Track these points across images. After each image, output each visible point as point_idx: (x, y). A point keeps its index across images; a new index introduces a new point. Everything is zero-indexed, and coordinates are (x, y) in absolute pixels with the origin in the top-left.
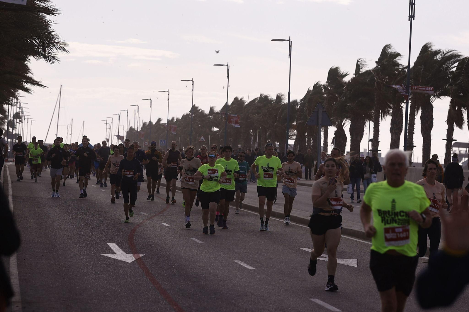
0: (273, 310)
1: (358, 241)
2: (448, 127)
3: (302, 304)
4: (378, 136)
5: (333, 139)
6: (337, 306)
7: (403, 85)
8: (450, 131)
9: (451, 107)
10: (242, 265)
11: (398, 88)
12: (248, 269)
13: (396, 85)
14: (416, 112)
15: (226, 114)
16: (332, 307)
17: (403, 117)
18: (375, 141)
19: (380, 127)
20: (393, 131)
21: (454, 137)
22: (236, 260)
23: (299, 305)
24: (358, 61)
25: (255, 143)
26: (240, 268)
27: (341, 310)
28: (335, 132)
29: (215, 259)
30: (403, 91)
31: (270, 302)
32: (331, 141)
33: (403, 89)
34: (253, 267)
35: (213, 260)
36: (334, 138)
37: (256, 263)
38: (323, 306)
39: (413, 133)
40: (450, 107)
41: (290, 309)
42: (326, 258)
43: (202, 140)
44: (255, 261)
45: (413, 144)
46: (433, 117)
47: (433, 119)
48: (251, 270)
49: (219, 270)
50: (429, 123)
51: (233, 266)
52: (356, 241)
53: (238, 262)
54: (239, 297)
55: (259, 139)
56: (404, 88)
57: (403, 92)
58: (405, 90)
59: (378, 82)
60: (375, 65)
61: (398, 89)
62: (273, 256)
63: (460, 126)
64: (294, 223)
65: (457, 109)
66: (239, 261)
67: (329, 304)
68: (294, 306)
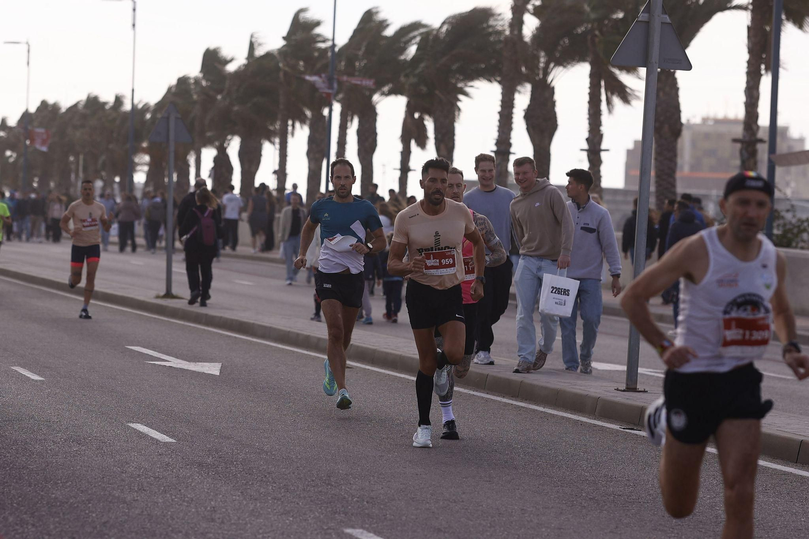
3: (112, 431)
5: (211, 172)
6: (171, 433)
8: (406, 155)
9: (407, 114)
10: (24, 374)
12: (33, 380)
14: (349, 123)
16: (162, 435)
18: (281, 172)
20: (312, 156)
22: (15, 366)
26: (19, 379)
30: (322, 86)
33: (324, 82)
34: (42, 376)
36: (212, 169)
37: (48, 371)
38: (147, 435)
44: (47, 368)
48: (36, 381)
50: (370, 140)
51: (8, 375)
53: (17, 369)
55: (84, 171)
56: (326, 80)
57: (323, 88)
58: (326, 83)
61: (315, 83)
63: (422, 146)
65: (416, 117)
66: (19, 368)
67: (157, 430)
68: (98, 435)
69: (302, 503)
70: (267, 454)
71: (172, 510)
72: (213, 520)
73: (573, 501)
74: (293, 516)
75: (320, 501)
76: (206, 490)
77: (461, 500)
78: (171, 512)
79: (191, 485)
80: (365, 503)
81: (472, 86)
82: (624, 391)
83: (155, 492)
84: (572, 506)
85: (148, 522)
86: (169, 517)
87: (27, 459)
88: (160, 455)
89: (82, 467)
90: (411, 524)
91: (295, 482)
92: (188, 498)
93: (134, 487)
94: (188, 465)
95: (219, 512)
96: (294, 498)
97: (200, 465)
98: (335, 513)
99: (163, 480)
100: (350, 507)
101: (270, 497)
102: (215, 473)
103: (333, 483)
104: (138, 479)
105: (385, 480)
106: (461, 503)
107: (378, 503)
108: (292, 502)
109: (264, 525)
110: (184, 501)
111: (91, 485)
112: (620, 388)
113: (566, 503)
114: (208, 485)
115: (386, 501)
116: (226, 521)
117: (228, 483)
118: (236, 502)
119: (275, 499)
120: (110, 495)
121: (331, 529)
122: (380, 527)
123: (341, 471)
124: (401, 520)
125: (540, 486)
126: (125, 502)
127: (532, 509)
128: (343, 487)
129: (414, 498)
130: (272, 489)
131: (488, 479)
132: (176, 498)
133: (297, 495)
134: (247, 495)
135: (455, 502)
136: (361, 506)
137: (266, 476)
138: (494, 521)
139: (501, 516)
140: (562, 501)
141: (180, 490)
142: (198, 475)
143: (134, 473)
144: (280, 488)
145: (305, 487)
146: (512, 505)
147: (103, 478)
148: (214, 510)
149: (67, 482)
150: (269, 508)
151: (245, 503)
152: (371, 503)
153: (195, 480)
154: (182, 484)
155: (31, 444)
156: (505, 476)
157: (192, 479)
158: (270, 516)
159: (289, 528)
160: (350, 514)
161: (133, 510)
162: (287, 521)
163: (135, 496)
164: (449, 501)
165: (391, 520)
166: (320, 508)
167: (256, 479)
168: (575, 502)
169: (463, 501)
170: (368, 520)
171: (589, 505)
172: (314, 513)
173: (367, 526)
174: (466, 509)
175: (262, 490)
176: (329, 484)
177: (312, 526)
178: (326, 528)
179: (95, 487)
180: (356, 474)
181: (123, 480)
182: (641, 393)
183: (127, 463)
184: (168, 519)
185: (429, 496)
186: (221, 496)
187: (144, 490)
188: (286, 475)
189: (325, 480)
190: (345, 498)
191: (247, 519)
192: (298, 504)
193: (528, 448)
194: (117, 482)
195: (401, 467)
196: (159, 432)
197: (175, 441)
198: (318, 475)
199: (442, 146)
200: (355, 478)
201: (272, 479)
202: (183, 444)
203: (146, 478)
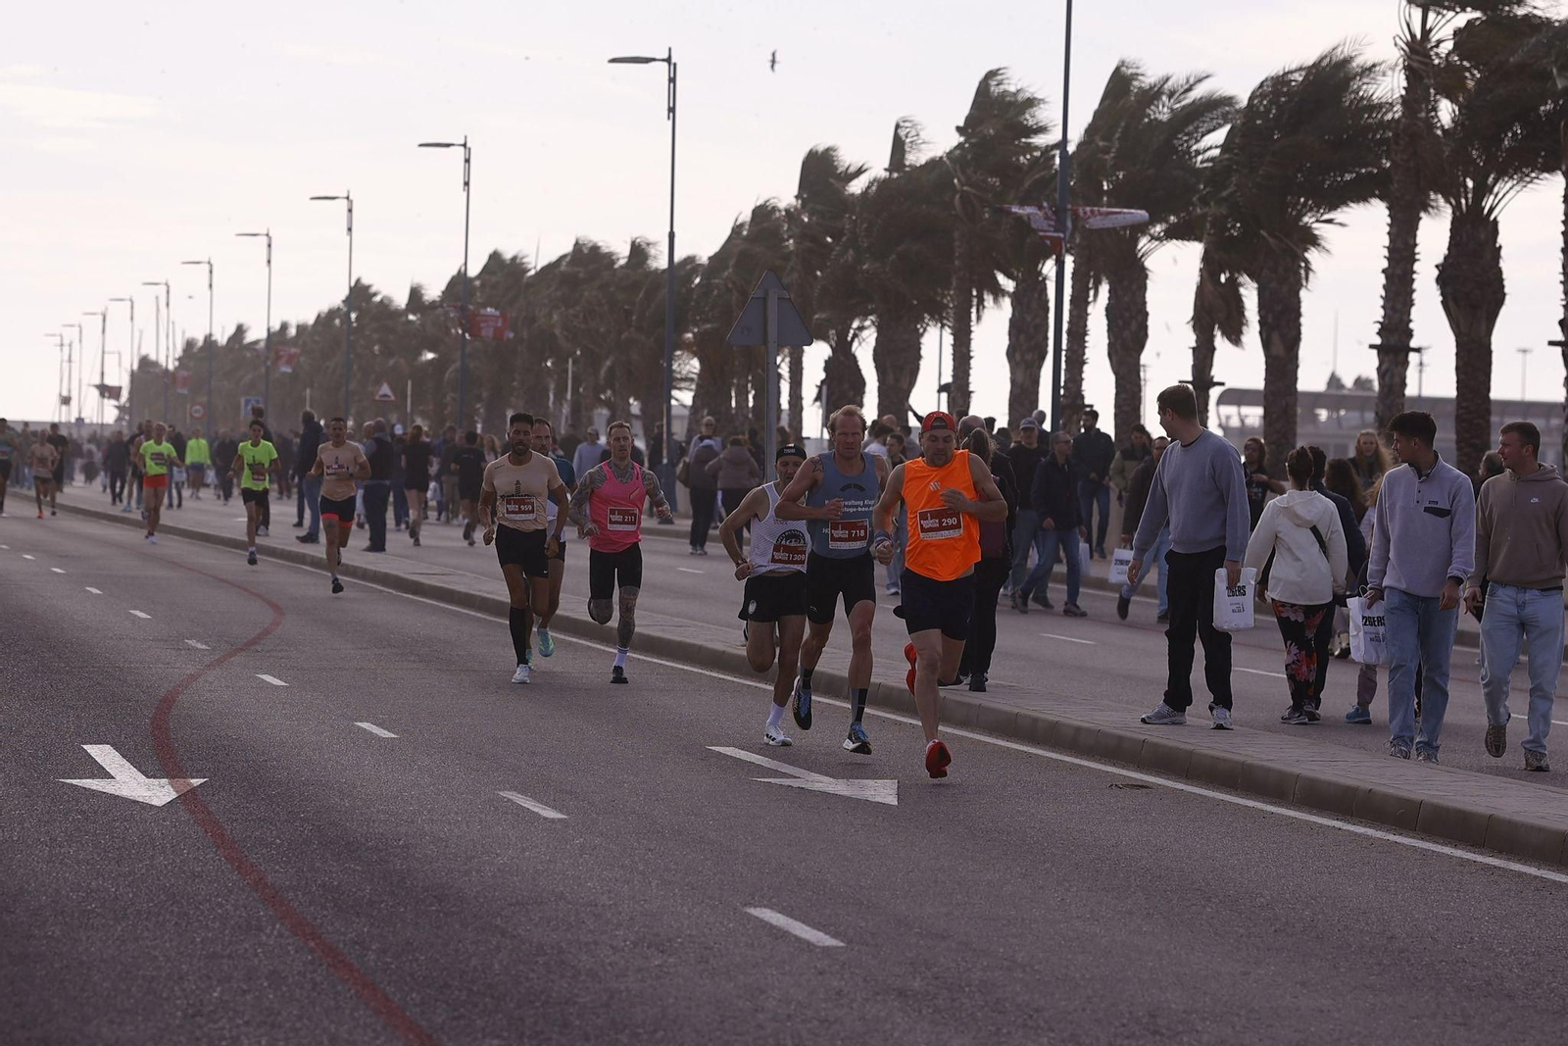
0: (626, 946)
1: (901, 723)
2: (1197, 341)
3: (718, 924)
4: (969, 375)
5: (820, 388)
6: (832, 928)
7: (1045, 204)
8: (1203, 355)
9: (1205, 275)
10: (526, 805)
11: (1028, 215)
12: (546, 818)
13: (1022, 203)
14: (1092, 293)
15: (463, 309)
16: (815, 932)
17: (1047, 310)
18: (958, 390)
19: (974, 345)
20: (1018, 357)
21: (1217, 372)
22: (505, 789)
23: (711, 929)
24: (898, 126)
25: (561, 404)
26: (515, 813)
27: (842, 941)
28: (826, 362)
29: (435, 787)
30: (1044, 224)
31: (615, 921)
32: (814, 392)
33: (1047, 218)
34: (561, 812)
35: (429, 789)
36: (822, 382)
37: (570, 799)
38: (787, 932)
39: (1084, 363)
40: (1201, 276)
41: (682, 943)
42: (795, 777)
43: (385, 396)
44: (567, 793)
45: (1083, 397)
46: (1145, 307)
47: (1147, 314)
48: (553, 821)
49: (450, 825)
50: (1134, 326)
51: (496, 809)
52: (896, 723)
53: (511, 797)
54: (517, 908)
55: (575, 390)
56: (1050, 213)
57: (1046, 228)
58: (1052, 220)
59: (964, 196)
60: (957, 139)
61: (1029, 218)
62: (626, 776)
63: (1235, 336)
64: (694, 667)
65: (1223, 279)
66: (515, 793)
67: (804, 922)
68: (694, 933)
70: (1024, 971)
79: (892, 1035)
81: (1330, 221)
87: (569, 984)
88: (821, 973)
94: (878, 994)
97: (902, 993)
102: (934, 1011)
103: (1164, 1031)
104: (789, 1024)
105: (1263, 1023)
111: (703, 1037)
123: (1173, 1006)
128: (1185, 1039)
131: (1460, 1020)
142: (901, 1014)
144: (1063, 1041)
147: (722, 1022)
149: (655, 1031)
155: (570, 953)
167: (1014, 1022)
176: (1155, 1033)
179: (710, 1040)
180: (1204, 1012)
181: (760, 1027)
183: (762, 992)
188: (1069, 1013)
189: (1147, 1023)
195: (1288, 997)
196: (809, 925)
197: (842, 944)
198: (1130, 1013)
199: (1276, 338)
200: (1204, 1019)
201: (1046, 1022)
202: (858, 951)
203: (803, 1021)
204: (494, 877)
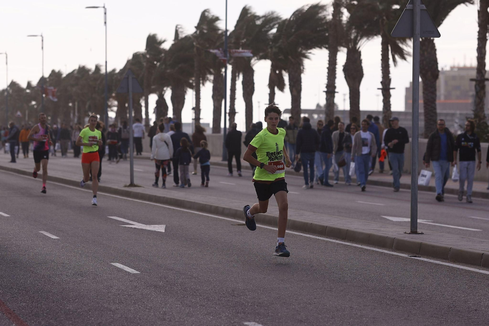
3: (101, 268)
5: (155, 109)
6: (137, 268)
7: (221, 49)
8: (272, 96)
9: (272, 71)
10: (47, 235)
11: (215, 53)
12: (52, 239)
14: (237, 77)
15: (42, 87)
18: (197, 109)
22: (41, 230)
23: (99, 269)
25: (74, 117)
26: (44, 238)
28: (157, 100)
29: (20, 231)
30: (221, 55)
33: (221, 53)
34: (58, 236)
35: (18, 232)
37: (61, 233)
38: (123, 269)
43: (19, 115)
44: (61, 231)
48: (55, 239)
49: (22, 241)
50: (250, 87)
51: (37, 236)
55: (79, 112)
57: (221, 57)
58: (223, 54)
59: (197, 48)
62: (80, 226)
63: (282, 89)
65: (277, 72)
66: (44, 232)
68: (93, 271)
69: (218, 307)
70: (195, 279)
71: (140, 314)
72: (165, 320)
73: (381, 301)
74: (212, 315)
75: (228, 306)
76: (160, 302)
77: (313, 303)
78: (139, 315)
79: (150, 299)
80: (256, 306)
81: (310, 53)
82: (410, 234)
83: (129, 304)
84: (381, 304)
85: (126, 322)
86: (138, 318)
87: (51, 286)
88: (131, 281)
89: (84, 290)
90: (284, 318)
91: (213, 295)
92: (149, 306)
93: (116, 301)
94: (148, 287)
95: (168, 314)
96: (213, 304)
97: (155, 286)
98: (238, 313)
99: (133, 296)
100: (247, 309)
101: (198, 304)
102: (165, 291)
103: (236, 295)
104: (118, 296)
105: (267, 292)
106: (314, 305)
107: (264, 306)
108: (212, 307)
109: (196, 322)
110: (147, 309)
111: (90, 301)
112: (407, 232)
113: (377, 303)
114: (161, 299)
115: (268, 304)
116: (172, 320)
117: (173, 297)
118: (178, 308)
119: (201, 306)
120: (102, 306)
121: (236, 323)
122: (265, 321)
123: (240, 288)
124: (278, 315)
125: (361, 293)
126: (111, 310)
127: (356, 307)
128: (242, 297)
129: (285, 302)
130: (200, 300)
131: (329, 290)
132: (141, 307)
133: (214, 303)
134: (184, 304)
135: (310, 304)
136: (253, 308)
137: (195, 292)
138: (334, 314)
139: (338, 311)
140: (375, 301)
141: (144, 302)
142: (154, 293)
143: (116, 293)
144: (204, 299)
145: (219, 298)
146: (344, 305)
147: (97, 296)
148: (165, 313)
149: (75, 300)
150: (198, 311)
151: (183, 308)
152: (260, 306)
153: (153, 295)
154: (145, 299)
155: (53, 277)
156: (340, 287)
157: (151, 295)
158: (199, 316)
159: (210, 323)
160: (247, 313)
161: (116, 315)
162: (209, 319)
163: (117, 306)
164: (307, 303)
165: (272, 316)
166: (229, 310)
167: (190, 294)
168: (382, 302)
169: (315, 303)
170: (258, 317)
171: (391, 303)
172: (225, 313)
173: (257, 320)
174: (317, 308)
175: (193, 300)
176: (233, 296)
177: (224, 321)
178: (233, 322)
179: (92, 302)
180: (250, 289)
181: (109, 297)
182: (420, 235)
183: (111, 287)
184: (137, 320)
185: (294, 301)
186: (168, 305)
187: (122, 303)
188: (207, 291)
189: (231, 293)
190: (243, 304)
191: (185, 318)
192: (215, 308)
193: (353, 270)
194: (106, 298)
195: (277, 284)
196: (130, 268)
197: (140, 273)
198: (226, 290)
199: (294, 89)
200: (249, 292)
201: (199, 294)
202: (144, 274)
203: (123, 295)
204: (33, 256)
